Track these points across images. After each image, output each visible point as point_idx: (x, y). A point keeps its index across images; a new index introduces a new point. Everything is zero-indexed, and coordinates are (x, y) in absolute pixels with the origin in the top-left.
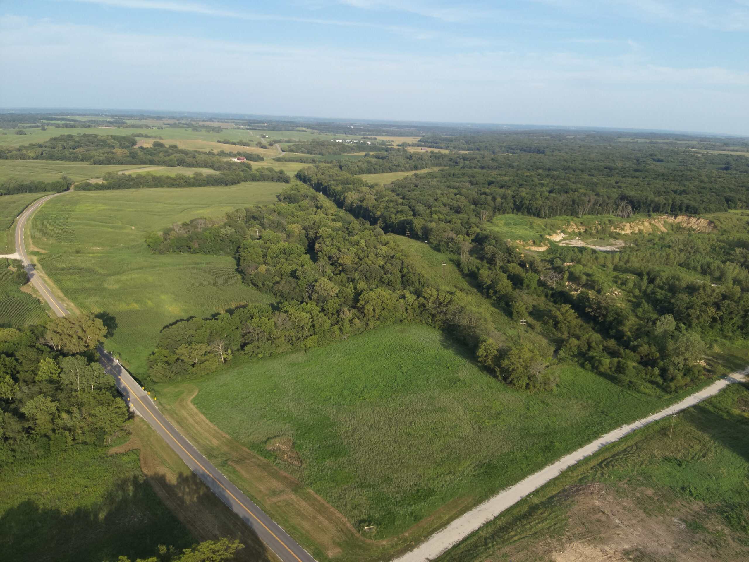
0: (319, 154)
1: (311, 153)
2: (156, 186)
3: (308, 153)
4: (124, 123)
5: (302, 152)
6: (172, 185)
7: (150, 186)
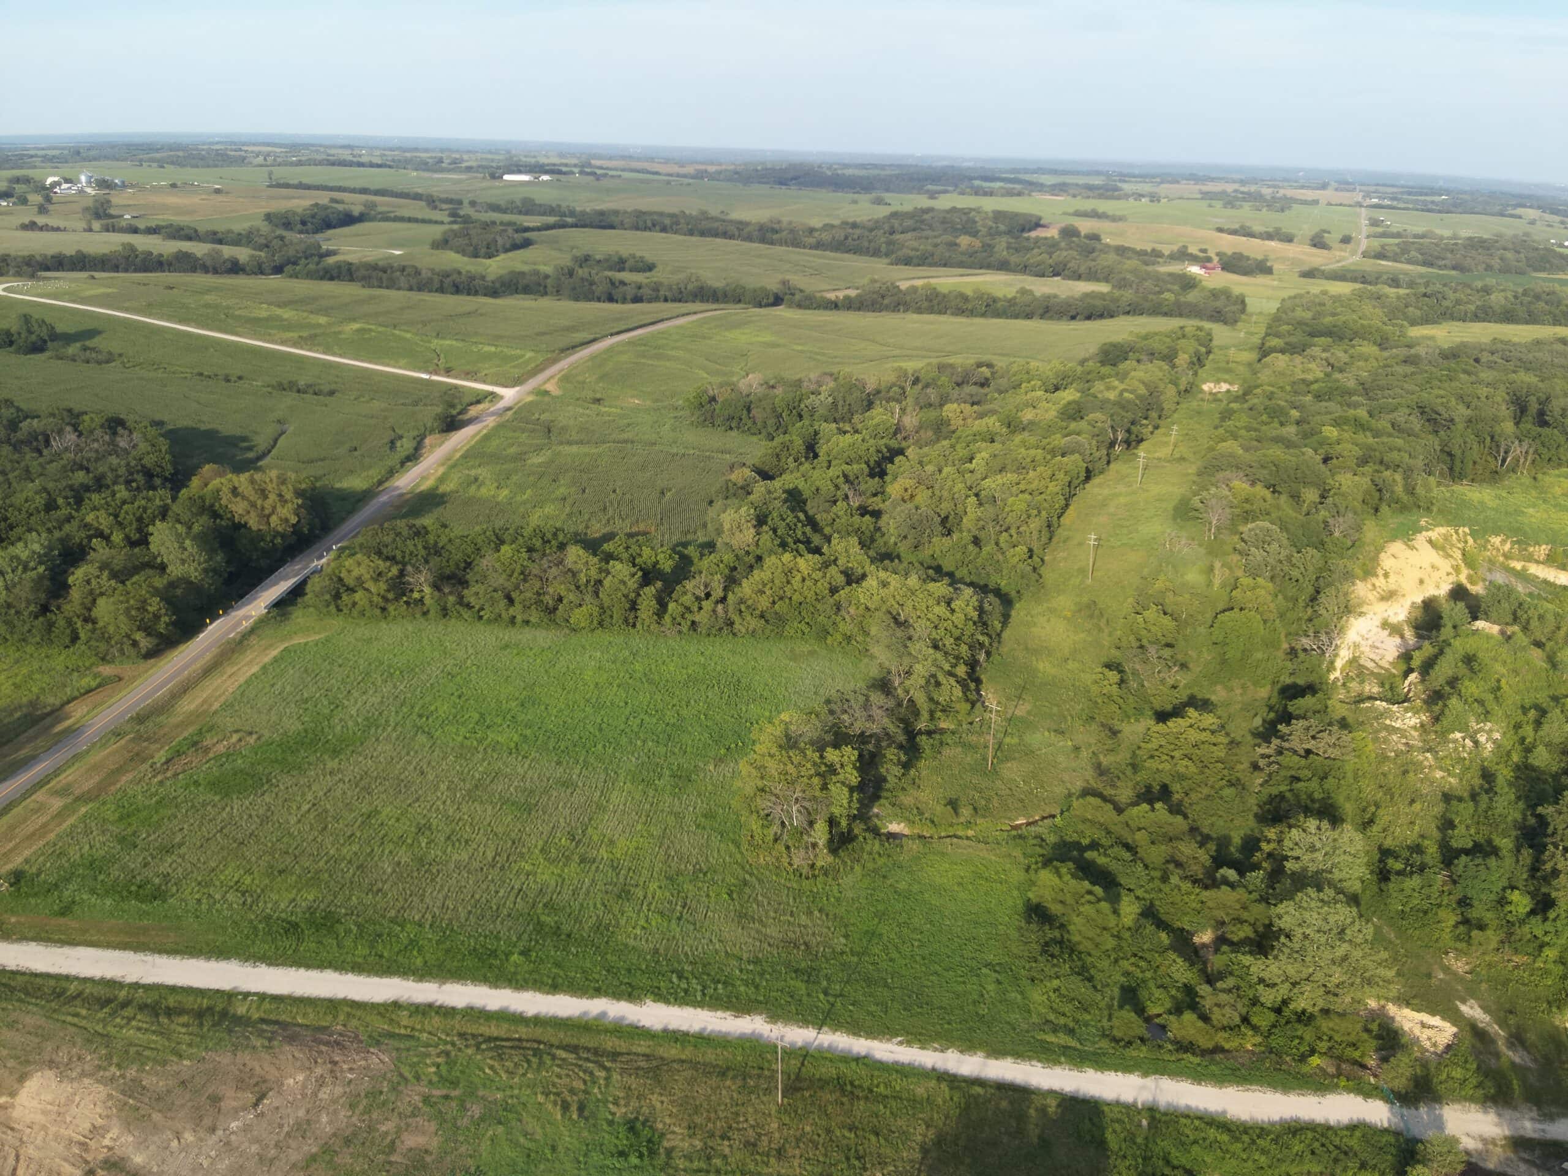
0: (1454, 268)
1: (1431, 265)
2: (931, 310)
3: (1425, 264)
4: (1117, 189)
5: (1409, 262)
6: (960, 312)
7: (919, 311)
